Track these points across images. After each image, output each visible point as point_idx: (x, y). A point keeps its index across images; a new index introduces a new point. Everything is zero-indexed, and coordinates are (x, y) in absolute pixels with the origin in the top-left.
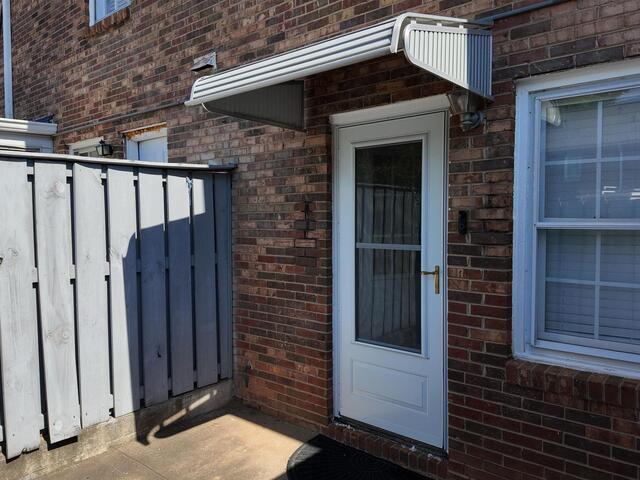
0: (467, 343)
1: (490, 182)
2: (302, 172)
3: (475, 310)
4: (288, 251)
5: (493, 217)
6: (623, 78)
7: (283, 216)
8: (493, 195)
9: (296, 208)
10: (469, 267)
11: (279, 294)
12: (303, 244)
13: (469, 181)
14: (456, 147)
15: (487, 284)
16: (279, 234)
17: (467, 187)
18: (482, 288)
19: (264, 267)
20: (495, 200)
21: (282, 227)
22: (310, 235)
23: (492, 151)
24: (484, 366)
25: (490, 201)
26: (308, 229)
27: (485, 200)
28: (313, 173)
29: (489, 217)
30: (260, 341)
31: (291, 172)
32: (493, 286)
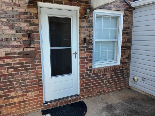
0: (85, 68)
1: (89, 31)
2: (26, 21)
3: (86, 60)
4: (20, 53)
5: (90, 39)
6: (107, 13)
7: (15, 39)
8: (90, 34)
9: (23, 35)
10: (85, 51)
11: (15, 71)
12: (29, 49)
13: (85, 30)
14: (82, 22)
15: (89, 54)
16: (13, 46)
17: (84, 32)
18: (88, 55)
19: (4, 61)
20: (90, 35)
21: (15, 43)
22: (32, 46)
23: (90, 24)
24: (88, 72)
25: (89, 35)
26: (31, 44)
27: (88, 35)
28: (32, 23)
29: (89, 39)
30: (4, 93)
31: (18, 21)
32: (90, 54)
